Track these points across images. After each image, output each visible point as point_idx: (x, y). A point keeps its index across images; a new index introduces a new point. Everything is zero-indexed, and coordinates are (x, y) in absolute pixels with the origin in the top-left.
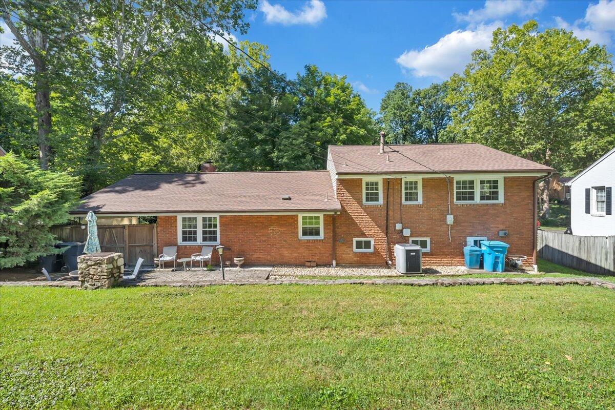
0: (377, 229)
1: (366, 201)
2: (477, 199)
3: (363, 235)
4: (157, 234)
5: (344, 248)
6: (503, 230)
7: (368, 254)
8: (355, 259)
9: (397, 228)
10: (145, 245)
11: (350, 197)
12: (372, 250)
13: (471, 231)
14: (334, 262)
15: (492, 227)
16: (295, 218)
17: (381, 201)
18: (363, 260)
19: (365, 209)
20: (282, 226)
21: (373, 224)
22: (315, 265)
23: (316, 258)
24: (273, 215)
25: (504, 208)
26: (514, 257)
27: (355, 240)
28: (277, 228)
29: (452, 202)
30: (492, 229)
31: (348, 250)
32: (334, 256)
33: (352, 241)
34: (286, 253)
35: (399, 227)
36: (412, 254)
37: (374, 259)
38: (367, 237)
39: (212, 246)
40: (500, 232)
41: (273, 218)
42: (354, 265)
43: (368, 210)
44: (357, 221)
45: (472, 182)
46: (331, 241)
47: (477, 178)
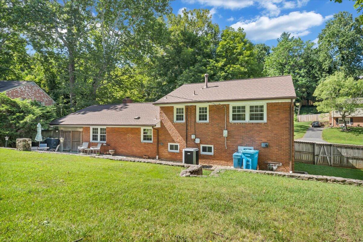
0: (181, 138)
1: (177, 120)
2: (247, 120)
3: (173, 141)
4: (82, 136)
5: (163, 148)
6: (264, 143)
7: (176, 153)
8: (169, 156)
9: (192, 138)
10: (78, 141)
11: (166, 118)
12: (178, 151)
13: (241, 142)
14: (157, 157)
15: (257, 140)
16: (139, 130)
17: (184, 121)
18: (174, 157)
19: (175, 125)
20: (133, 134)
21: (179, 135)
22: (148, 158)
23: (149, 154)
24: (129, 128)
25: (266, 126)
26: (272, 163)
27: (169, 144)
28: (130, 135)
29: (228, 121)
30: (256, 141)
31: (165, 150)
32: (158, 153)
33: (168, 144)
34: (134, 149)
35: (193, 137)
36: (188, 154)
37: (180, 157)
38: (175, 143)
39: (101, 143)
40: (262, 144)
41: (129, 129)
42: (168, 159)
43: (176, 126)
44: (170, 132)
45: (244, 107)
46: (156, 144)
47: (248, 105)
